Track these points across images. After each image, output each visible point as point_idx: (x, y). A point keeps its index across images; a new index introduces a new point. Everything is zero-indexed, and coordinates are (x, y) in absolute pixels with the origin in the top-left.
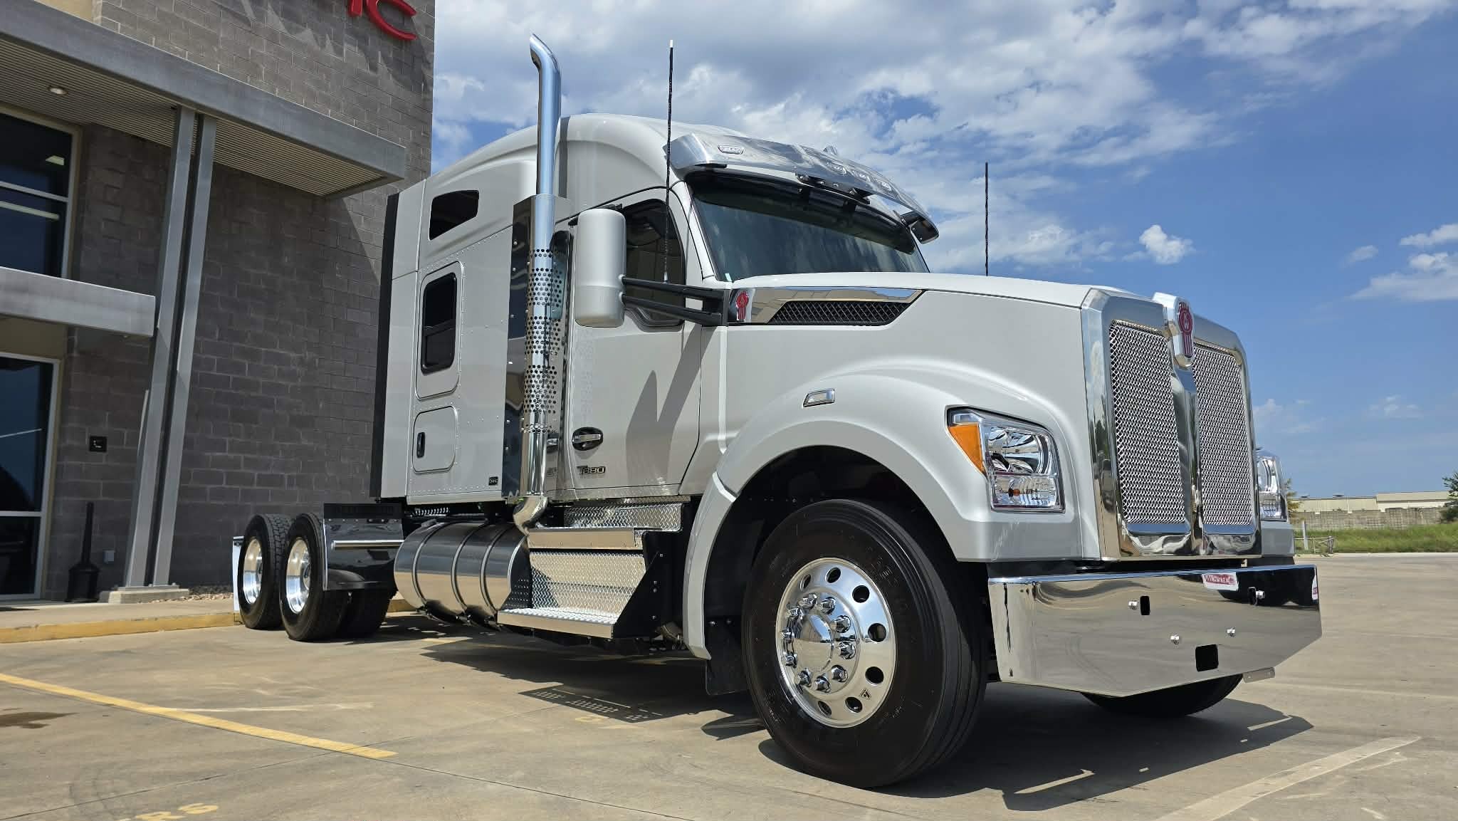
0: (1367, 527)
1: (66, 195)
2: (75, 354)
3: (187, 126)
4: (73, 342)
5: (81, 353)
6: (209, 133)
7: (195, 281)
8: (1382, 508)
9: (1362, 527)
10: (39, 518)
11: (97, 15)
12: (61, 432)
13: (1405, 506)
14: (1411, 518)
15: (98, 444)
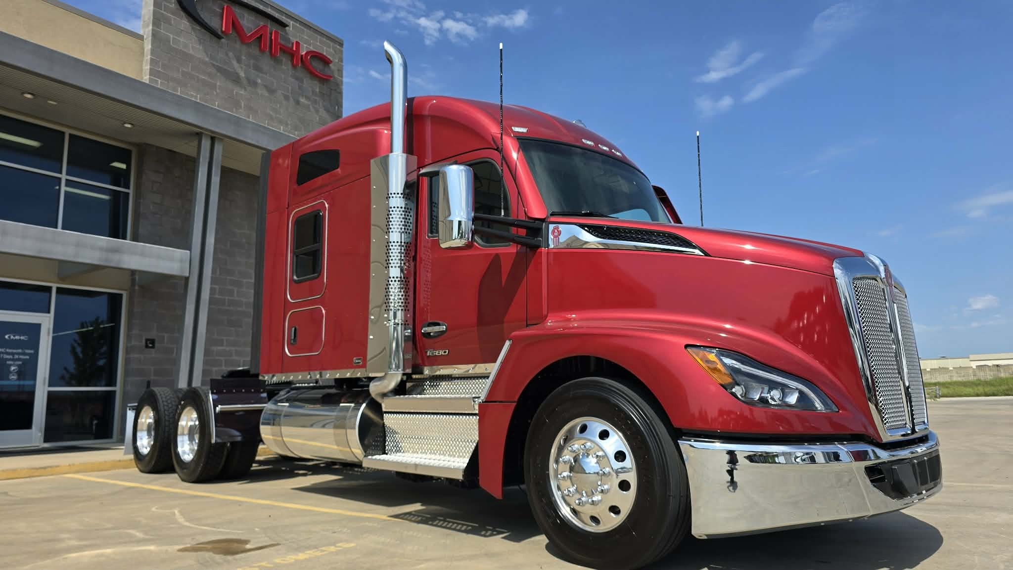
0: (964, 379)
1: (128, 188)
2: (137, 288)
3: (206, 144)
4: (135, 280)
5: (139, 286)
6: (218, 148)
7: (211, 240)
8: (974, 365)
9: (960, 379)
10: (114, 392)
11: (146, 76)
12: (128, 337)
13: (990, 363)
14: (995, 372)
15: (150, 343)
